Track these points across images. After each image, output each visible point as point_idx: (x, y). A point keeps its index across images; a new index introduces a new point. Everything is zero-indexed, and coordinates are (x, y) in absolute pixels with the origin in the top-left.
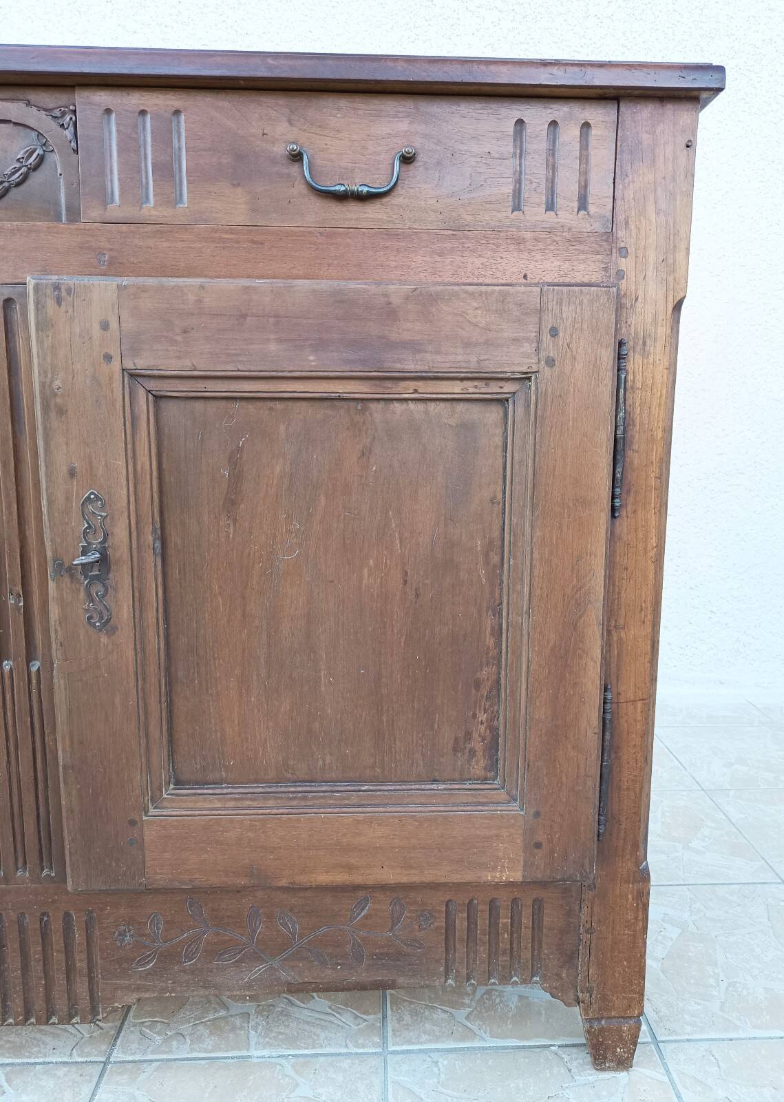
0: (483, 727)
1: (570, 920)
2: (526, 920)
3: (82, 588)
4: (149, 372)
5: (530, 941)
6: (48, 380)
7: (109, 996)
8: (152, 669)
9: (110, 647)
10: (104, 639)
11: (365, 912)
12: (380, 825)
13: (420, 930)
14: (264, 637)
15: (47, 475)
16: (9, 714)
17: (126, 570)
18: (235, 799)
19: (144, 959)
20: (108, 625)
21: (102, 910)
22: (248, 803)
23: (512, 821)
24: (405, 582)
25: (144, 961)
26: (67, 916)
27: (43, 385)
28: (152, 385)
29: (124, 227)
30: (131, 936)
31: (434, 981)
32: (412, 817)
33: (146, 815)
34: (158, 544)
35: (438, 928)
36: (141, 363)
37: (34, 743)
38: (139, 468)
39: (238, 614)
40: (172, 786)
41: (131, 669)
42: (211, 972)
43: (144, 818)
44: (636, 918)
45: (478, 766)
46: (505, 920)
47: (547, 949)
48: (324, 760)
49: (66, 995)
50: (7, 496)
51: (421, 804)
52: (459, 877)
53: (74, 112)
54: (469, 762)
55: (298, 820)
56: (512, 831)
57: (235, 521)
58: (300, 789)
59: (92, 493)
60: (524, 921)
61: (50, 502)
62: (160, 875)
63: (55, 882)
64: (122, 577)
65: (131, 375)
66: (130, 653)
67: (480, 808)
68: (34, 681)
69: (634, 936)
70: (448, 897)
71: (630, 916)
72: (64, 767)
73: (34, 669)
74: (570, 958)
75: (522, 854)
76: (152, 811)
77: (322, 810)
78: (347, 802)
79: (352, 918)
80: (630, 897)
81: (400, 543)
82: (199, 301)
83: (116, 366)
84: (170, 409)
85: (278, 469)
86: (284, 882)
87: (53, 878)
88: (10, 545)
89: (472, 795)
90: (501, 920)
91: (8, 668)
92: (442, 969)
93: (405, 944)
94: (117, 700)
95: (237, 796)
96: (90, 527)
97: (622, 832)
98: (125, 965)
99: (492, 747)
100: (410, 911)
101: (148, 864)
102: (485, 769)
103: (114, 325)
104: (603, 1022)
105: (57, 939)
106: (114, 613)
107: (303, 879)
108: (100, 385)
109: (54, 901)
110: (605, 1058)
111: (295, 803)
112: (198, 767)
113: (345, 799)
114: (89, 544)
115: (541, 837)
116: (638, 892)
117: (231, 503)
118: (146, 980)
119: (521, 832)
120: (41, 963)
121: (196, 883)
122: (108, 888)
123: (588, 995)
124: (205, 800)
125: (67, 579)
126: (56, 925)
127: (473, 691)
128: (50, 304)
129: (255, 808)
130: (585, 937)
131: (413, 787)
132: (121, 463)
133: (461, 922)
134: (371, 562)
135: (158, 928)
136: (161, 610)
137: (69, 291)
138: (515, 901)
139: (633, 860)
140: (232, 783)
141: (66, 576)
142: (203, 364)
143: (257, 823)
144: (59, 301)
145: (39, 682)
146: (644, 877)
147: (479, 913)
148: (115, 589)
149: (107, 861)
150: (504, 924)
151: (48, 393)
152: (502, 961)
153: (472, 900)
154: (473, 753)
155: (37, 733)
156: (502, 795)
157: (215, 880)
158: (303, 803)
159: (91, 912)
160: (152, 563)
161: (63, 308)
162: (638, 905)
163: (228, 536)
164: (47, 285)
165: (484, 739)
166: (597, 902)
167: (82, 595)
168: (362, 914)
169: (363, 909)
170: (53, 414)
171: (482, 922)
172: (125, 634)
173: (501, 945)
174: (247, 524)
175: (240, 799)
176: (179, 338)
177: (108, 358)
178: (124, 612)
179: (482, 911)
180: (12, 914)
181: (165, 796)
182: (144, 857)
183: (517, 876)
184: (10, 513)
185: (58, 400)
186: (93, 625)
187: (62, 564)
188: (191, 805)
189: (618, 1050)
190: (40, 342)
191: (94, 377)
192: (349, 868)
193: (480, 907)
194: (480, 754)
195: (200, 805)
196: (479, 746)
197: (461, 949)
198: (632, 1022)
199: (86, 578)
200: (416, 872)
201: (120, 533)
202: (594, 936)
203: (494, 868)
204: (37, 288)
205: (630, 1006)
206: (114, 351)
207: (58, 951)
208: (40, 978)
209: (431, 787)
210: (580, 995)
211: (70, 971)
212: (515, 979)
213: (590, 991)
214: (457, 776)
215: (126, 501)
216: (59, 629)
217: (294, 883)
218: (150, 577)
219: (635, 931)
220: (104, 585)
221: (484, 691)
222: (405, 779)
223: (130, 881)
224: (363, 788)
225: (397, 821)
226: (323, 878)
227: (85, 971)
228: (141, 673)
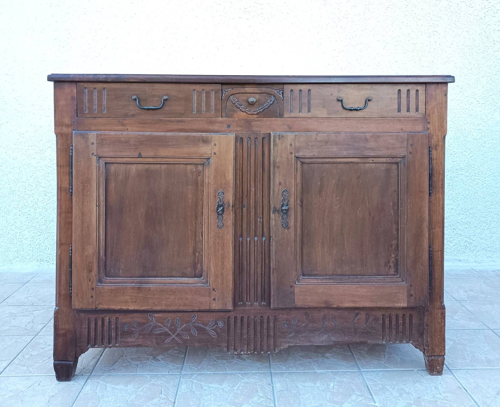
0: (393, 259)
1: (421, 322)
2: (407, 321)
3: (281, 216)
4: (302, 157)
5: (409, 328)
6: (275, 159)
7: (280, 345)
8: (298, 240)
9: (288, 233)
10: (286, 231)
11: (358, 318)
12: (364, 288)
13: (375, 324)
14: (329, 230)
15: (273, 184)
16: (256, 253)
17: (293, 210)
18: (321, 280)
19: (290, 332)
20: (288, 227)
21: (278, 315)
22: (325, 281)
23: (404, 288)
24: (370, 215)
25: (290, 333)
26: (268, 317)
27: (274, 160)
28: (302, 160)
29: (295, 119)
30: (287, 324)
31: (379, 342)
32: (374, 286)
33: (295, 284)
34: (301, 203)
35: (380, 324)
36: (300, 154)
37: (262, 262)
38: (297, 182)
39: (322, 224)
40: (302, 276)
41: (293, 240)
42: (311, 337)
43: (295, 285)
44: (442, 322)
45: (392, 271)
46: (401, 321)
47: (414, 331)
48: (346, 269)
49: (267, 344)
50: (260, 190)
51: (376, 282)
52: (388, 305)
53: (283, 90)
54: (389, 269)
55: (340, 286)
56: (404, 291)
57: (321, 197)
58: (339, 277)
59: (285, 189)
60: (407, 322)
61: (274, 192)
62: (299, 303)
63: (265, 306)
64: (292, 213)
65: (297, 157)
66: (293, 235)
67: (394, 283)
68: (263, 243)
69: (441, 328)
70: (383, 313)
71: (440, 321)
72: (273, 269)
73: (264, 240)
74: (421, 335)
75: (407, 298)
76: (297, 283)
77: (347, 284)
78: (354, 281)
79: (354, 320)
80: (439, 314)
81: (368, 203)
82: (316, 139)
83: (293, 155)
84: (305, 166)
85: (334, 182)
86: (335, 306)
87: (265, 305)
88: (259, 204)
89: (391, 280)
90: (400, 321)
91: (256, 239)
92: (381, 337)
93: (370, 329)
94: (289, 249)
95: (321, 279)
96: (284, 199)
97: (436, 293)
98: (285, 334)
99: (396, 265)
100: (372, 318)
101: (295, 300)
102: (394, 271)
103: (293, 145)
104: (433, 357)
105: (265, 326)
106: (289, 223)
107: (341, 305)
108: (289, 160)
109: (265, 313)
110: (433, 370)
111: (338, 281)
112: (309, 270)
113: (353, 280)
114: (284, 203)
115: (412, 292)
116: (442, 312)
117: (320, 192)
118: (291, 340)
119: (406, 291)
120: (260, 333)
121: (309, 306)
122: (283, 307)
123: (427, 347)
124: (312, 280)
125: (277, 213)
126: (265, 321)
127: (390, 248)
128: (277, 139)
129: (326, 283)
130: (426, 327)
131: (373, 277)
132: (293, 181)
133: (387, 322)
134: (360, 209)
135: (295, 322)
136: (301, 223)
137: (282, 136)
138: (404, 315)
139: (440, 302)
140: (319, 276)
141: (277, 212)
142: (316, 154)
143: (328, 287)
144: (279, 139)
145: (265, 244)
146: (443, 308)
147: (393, 319)
148: (290, 216)
149: (284, 299)
150: (401, 323)
151: (275, 162)
152: (400, 335)
153: (390, 314)
154: (390, 267)
155: (263, 259)
156: (400, 279)
157: (315, 305)
158: (340, 281)
159: (275, 316)
160: (299, 208)
161: (280, 141)
162: (442, 317)
163: (319, 201)
164: (277, 135)
165: (393, 262)
166: (429, 315)
167: (281, 218)
168: (357, 318)
169: (357, 317)
170: (276, 168)
171: (394, 322)
172: (292, 230)
173: (400, 330)
174: (325, 198)
175: (323, 280)
176: (310, 148)
177: (291, 153)
178: (292, 223)
179: (394, 318)
180: (252, 316)
181: (300, 279)
182: (294, 297)
183: (405, 305)
184: (260, 195)
185: (278, 164)
186: (283, 227)
187: (276, 209)
188: (308, 281)
189: (438, 367)
190: (274, 149)
191: (287, 158)
192: (355, 302)
193: (393, 317)
194: (392, 267)
195: (311, 281)
196: (392, 265)
197: (387, 330)
198: (442, 357)
199: (282, 213)
200: (374, 303)
201: (292, 200)
202: (429, 327)
203: (398, 303)
204: (274, 136)
205: (441, 352)
206: (293, 151)
207: (265, 329)
208: (259, 338)
209: (378, 277)
210: (425, 347)
211: (268, 336)
212: (404, 341)
213: (428, 346)
214: (386, 274)
215: (294, 191)
216: (274, 227)
217: (338, 307)
218: (299, 213)
219: (441, 326)
220: (287, 215)
221: (393, 247)
222: (370, 275)
223: (290, 305)
224: (358, 277)
225: (369, 287)
226: (347, 305)
227: (273, 336)
228: (295, 241)
